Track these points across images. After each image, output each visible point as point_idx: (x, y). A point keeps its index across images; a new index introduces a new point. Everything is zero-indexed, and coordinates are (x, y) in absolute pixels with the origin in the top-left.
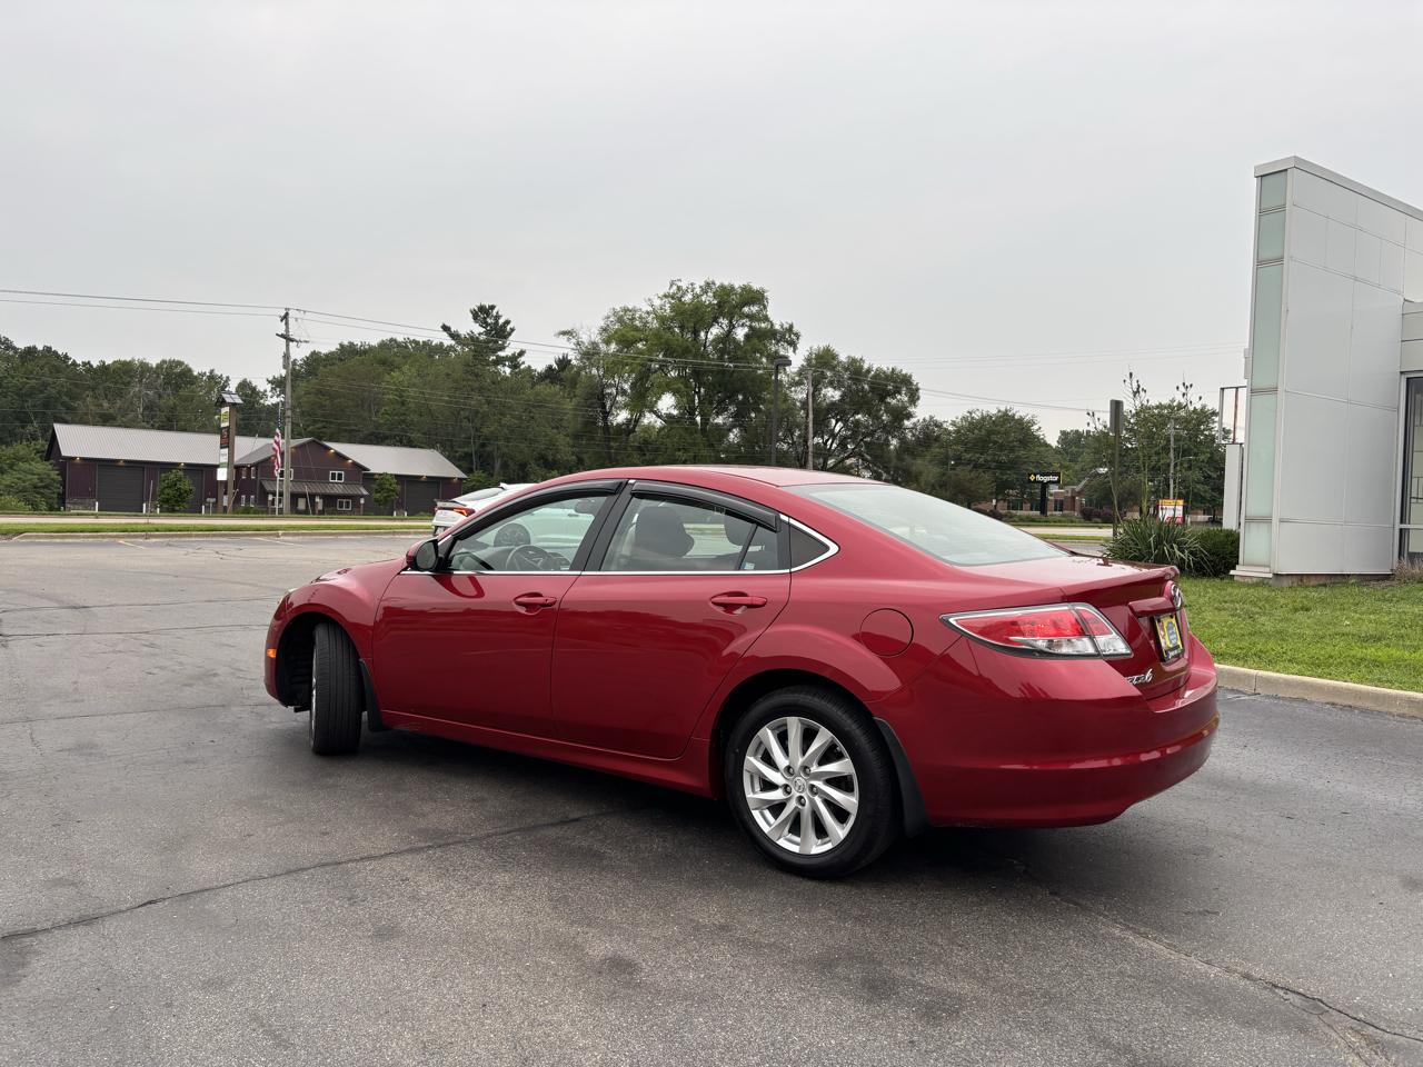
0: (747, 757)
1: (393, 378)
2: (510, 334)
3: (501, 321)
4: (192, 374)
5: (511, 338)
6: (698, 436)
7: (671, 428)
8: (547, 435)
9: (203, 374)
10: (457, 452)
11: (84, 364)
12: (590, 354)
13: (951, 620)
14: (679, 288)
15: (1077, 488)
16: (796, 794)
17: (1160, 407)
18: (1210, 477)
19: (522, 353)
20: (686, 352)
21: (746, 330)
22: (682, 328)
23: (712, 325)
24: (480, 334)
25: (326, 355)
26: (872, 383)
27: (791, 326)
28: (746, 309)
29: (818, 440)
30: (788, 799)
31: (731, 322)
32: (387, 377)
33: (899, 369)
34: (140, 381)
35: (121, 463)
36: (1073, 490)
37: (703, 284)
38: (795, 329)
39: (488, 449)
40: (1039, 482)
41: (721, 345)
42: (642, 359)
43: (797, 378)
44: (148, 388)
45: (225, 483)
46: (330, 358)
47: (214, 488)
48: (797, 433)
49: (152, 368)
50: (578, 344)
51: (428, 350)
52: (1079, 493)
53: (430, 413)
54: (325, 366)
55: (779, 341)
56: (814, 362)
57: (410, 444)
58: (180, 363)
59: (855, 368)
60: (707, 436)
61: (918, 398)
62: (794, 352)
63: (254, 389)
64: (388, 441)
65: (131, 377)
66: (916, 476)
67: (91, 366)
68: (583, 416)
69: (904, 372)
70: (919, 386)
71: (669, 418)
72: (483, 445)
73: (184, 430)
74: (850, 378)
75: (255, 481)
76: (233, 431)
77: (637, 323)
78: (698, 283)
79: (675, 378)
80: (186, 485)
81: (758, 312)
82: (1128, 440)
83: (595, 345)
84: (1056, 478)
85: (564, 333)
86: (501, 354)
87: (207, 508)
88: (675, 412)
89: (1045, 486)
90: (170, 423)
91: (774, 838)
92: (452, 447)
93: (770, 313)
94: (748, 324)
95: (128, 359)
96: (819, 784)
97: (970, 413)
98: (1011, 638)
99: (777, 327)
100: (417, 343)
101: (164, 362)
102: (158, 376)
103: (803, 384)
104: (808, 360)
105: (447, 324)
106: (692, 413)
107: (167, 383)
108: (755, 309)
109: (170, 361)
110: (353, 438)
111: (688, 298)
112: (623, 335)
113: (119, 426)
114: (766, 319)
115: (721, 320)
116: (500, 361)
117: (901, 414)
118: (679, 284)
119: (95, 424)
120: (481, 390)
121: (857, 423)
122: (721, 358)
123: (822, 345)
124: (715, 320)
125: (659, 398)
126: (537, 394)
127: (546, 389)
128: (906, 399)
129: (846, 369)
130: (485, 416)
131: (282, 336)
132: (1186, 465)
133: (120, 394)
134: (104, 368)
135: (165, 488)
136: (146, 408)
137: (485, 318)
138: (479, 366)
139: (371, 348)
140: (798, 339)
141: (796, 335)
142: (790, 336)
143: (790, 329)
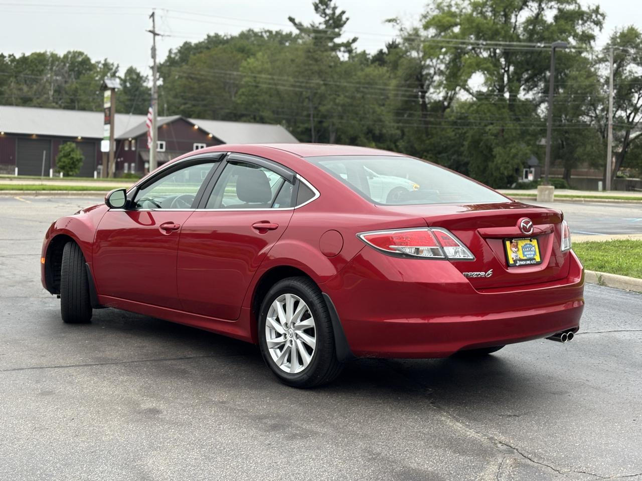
0: (268, 318)
1: (248, 63)
2: (345, 23)
3: (338, 12)
4: (90, 63)
5: (345, 26)
6: (506, 110)
7: (482, 104)
8: (374, 112)
9: (99, 62)
10: (299, 127)
11: (10, 56)
12: (412, 39)
13: (362, 236)
16: (289, 338)
19: (355, 40)
20: (497, 34)
21: (555, 12)
22: (494, 12)
23: (521, 9)
24: (320, 24)
25: (196, 45)
27: (598, 8)
29: (621, 113)
30: (285, 342)
31: (540, 5)
32: (244, 63)
34: (51, 69)
35: (34, 137)
38: (601, 11)
39: (325, 125)
41: (531, 27)
42: (456, 43)
44: (57, 75)
45: (107, 154)
46: (199, 47)
47: (100, 157)
48: (600, 107)
49: (60, 58)
50: (401, 30)
51: (279, 38)
53: (278, 93)
54: (194, 54)
55: (586, 22)
56: (619, 40)
57: (262, 121)
58: (81, 54)
60: (514, 111)
62: (600, 30)
63: (138, 74)
64: (244, 118)
65: (45, 65)
67: (14, 57)
68: (403, 96)
71: (479, 95)
72: (321, 122)
73: (83, 109)
75: (135, 151)
76: (113, 110)
77: (454, 9)
79: (485, 59)
80: (78, 154)
83: (416, 30)
85: (390, 21)
86: (337, 41)
87: (99, 174)
88: (484, 89)
90: (72, 104)
91: (279, 365)
92: (295, 122)
94: (556, 6)
95: (42, 51)
96: (300, 333)
98: (390, 246)
99: (584, 8)
100: (270, 32)
101: (69, 52)
102: (65, 65)
103: (607, 61)
104: (614, 39)
105: (293, 17)
106: (501, 90)
107: (71, 69)
109: (74, 52)
110: (215, 116)
112: (439, 21)
113: (35, 106)
115: (530, 3)
116: (336, 47)
119: (17, 105)
120: (320, 73)
122: (531, 39)
125: (470, 77)
126: (367, 76)
127: (374, 71)
130: (322, 97)
131: (150, 31)
133: (36, 81)
134: (24, 59)
135: (61, 157)
136: (55, 91)
137: (324, 10)
138: (319, 52)
139: (233, 38)
140: (604, 19)
141: (602, 15)
142: (596, 17)
143: (597, 11)
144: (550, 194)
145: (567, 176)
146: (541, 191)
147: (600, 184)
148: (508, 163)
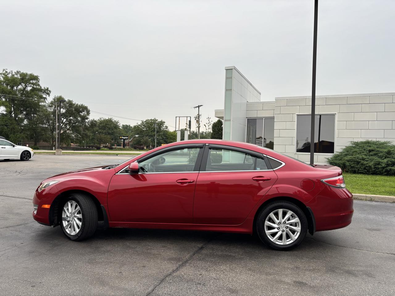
6: (14, 121)
7: (3, 118)
14: (6, 72)
15: (130, 140)
17: (151, 120)
18: (163, 138)
20: (10, 93)
21: (31, 88)
22: (7, 85)
26: (75, 108)
27: (48, 88)
28: (31, 81)
31: (26, 85)
33: (84, 104)
36: (129, 141)
37: (16, 71)
38: (49, 89)
40: (123, 139)
41: (22, 92)
43: (51, 105)
48: (51, 122)
52: (130, 142)
55: (43, 93)
56: (56, 100)
59: (70, 103)
61: (90, 114)
62: (49, 96)
66: (89, 136)
69: (85, 106)
70: (90, 110)
71: (3, 115)
74: (69, 106)
78: (15, 71)
81: (35, 83)
82: (144, 128)
84: (127, 138)
88: (5, 113)
89: (124, 140)
93: (40, 83)
94: (32, 86)
97: (101, 119)
99: (43, 88)
103: (52, 107)
104: (54, 99)
106: (11, 112)
108: (34, 82)
111: (10, 75)
114: (39, 85)
115: (22, 84)
117: (84, 118)
118: (6, 70)
121: (71, 120)
122: (22, 96)
123: (59, 95)
124: (20, 84)
128: (86, 113)
129: (67, 103)
132: (158, 135)
140: (50, 92)
141: (49, 91)
142: (47, 91)
143: (47, 89)
144: (61, 152)
145: (35, 144)
146: (57, 151)
147: (54, 148)
148: (16, 140)
